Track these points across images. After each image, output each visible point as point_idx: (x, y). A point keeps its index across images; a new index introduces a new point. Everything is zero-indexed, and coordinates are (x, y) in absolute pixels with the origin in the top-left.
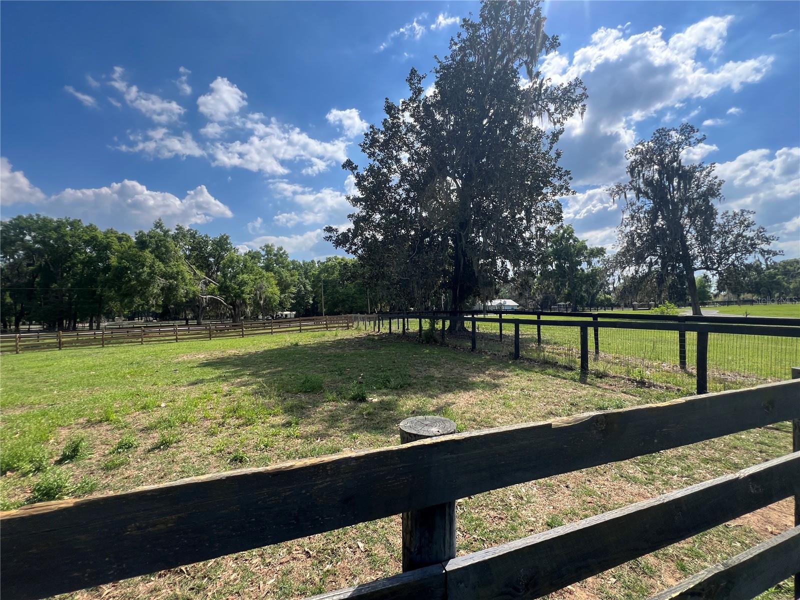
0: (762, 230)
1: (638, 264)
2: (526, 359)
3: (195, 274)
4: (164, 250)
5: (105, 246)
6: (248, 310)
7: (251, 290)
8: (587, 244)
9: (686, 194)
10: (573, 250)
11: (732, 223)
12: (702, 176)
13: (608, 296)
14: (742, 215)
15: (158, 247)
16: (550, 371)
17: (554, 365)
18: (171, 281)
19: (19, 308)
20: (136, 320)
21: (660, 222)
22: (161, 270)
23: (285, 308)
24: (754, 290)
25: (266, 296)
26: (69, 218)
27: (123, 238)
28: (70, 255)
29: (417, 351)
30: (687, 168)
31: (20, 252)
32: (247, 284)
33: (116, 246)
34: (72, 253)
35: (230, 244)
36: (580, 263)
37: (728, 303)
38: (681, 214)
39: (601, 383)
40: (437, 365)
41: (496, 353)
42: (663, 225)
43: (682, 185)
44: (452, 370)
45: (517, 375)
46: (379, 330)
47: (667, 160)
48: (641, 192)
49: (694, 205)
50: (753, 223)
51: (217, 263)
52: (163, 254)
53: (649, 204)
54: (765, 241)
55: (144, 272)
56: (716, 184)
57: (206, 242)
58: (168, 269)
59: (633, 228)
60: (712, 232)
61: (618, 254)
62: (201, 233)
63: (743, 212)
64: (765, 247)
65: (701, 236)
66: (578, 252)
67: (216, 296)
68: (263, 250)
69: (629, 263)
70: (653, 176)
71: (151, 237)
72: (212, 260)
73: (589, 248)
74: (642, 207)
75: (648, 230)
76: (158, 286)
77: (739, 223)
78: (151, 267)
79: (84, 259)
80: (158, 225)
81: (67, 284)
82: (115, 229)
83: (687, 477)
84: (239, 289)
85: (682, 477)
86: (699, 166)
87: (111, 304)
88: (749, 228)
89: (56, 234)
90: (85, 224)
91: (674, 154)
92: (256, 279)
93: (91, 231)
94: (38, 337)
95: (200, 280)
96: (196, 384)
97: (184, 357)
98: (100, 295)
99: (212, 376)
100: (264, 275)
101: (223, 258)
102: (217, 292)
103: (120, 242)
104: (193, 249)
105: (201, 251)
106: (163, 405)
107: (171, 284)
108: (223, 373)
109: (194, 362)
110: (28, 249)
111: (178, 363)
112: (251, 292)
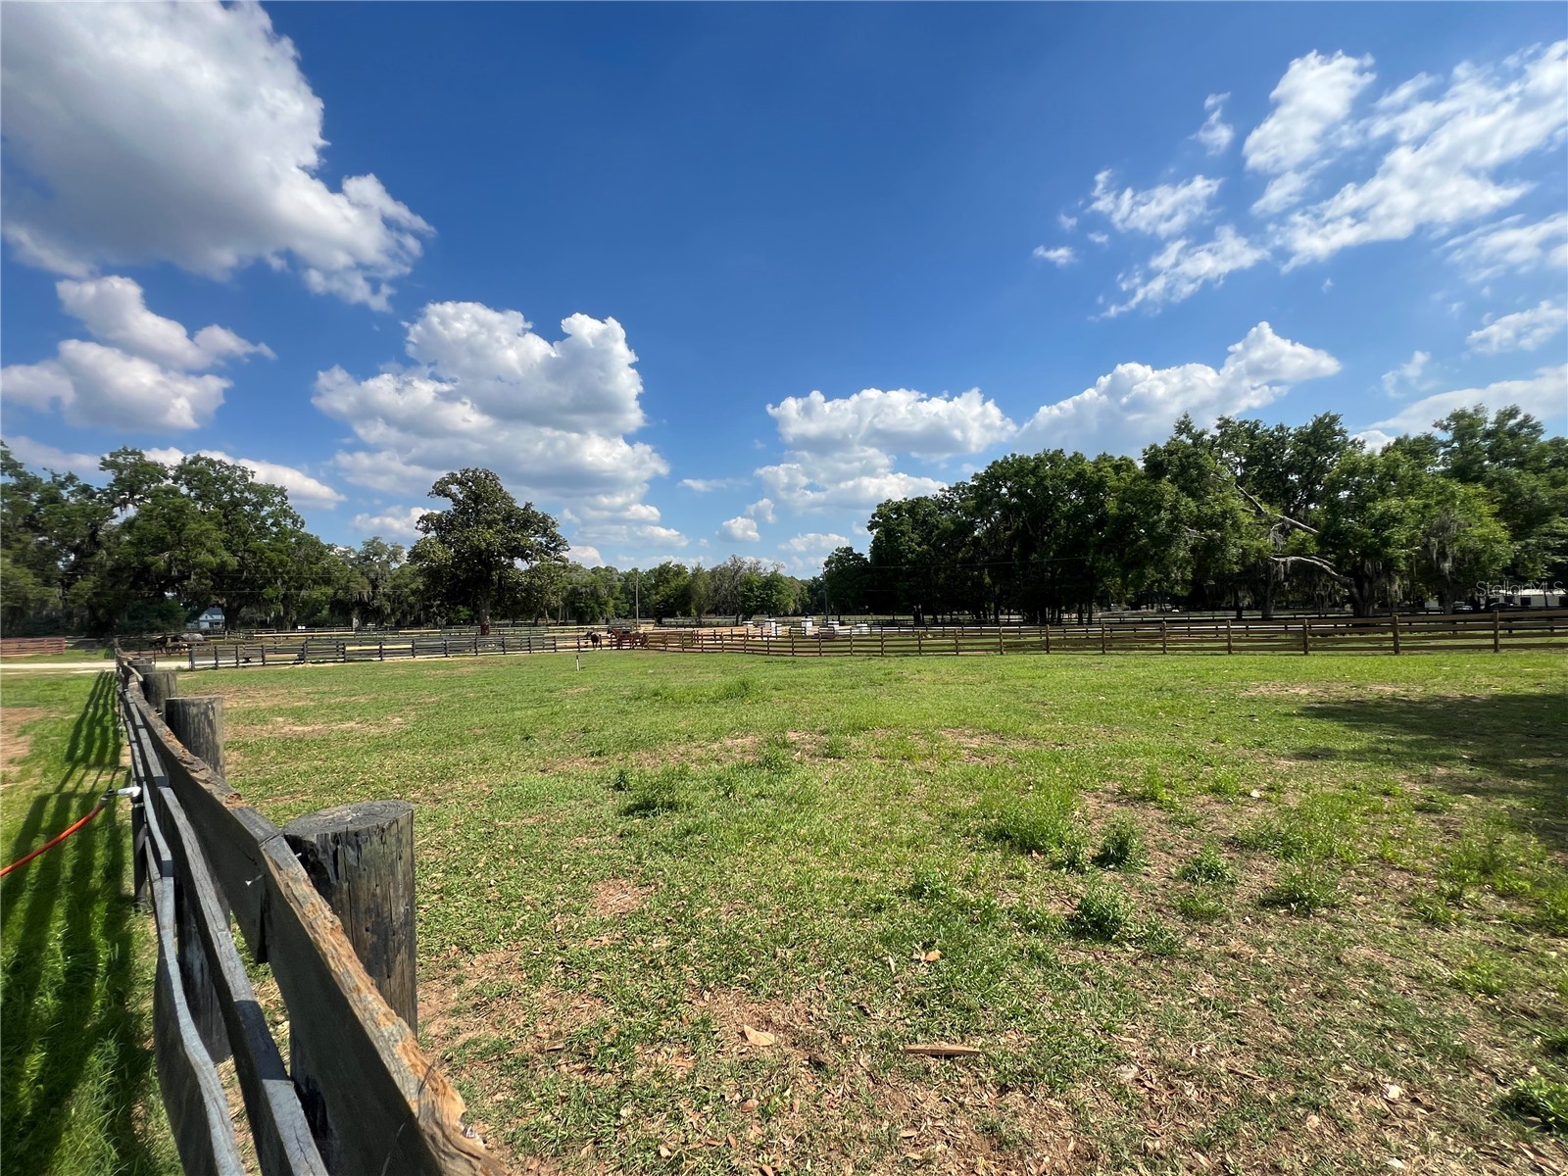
3: (1259, 512)
4: (1194, 472)
5: (1096, 485)
6: (1397, 587)
7: (1414, 536)
15: (1183, 469)
18: (1209, 532)
19: (997, 590)
20: (1144, 610)
22: (1191, 513)
23: (1524, 579)
25: (1462, 550)
26: (1049, 450)
27: (1121, 465)
28: (1050, 506)
31: (997, 512)
32: (1400, 521)
33: (1112, 482)
34: (1054, 504)
35: (1341, 432)
51: (1308, 483)
52: (1193, 482)
55: (1161, 520)
57: (1281, 439)
58: (1205, 509)
62: (1269, 424)
67: (1309, 556)
71: (1171, 453)
72: (1294, 478)
76: (1186, 544)
78: (1174, 508)
79: (1069, 510)
80: (1183, 427)
81: (1049, 553)
82: (1109, 453)
84: (1374, 536)
87: (1108, 581)
89: (1035, 479)
90: (1068, 454)
92: (1426, 506)
93: (1076, 464)
95: (1271, 524)
96: (1315, 757)
97: (1261, 689)
98: (1092, 568)
99: (1351, 746)
100: (1453, 495)
101: (1323, 469)
102: (1313, 547)
103: (1117, 474)
104: (1251, 461)
105: (1268, 463)
106: (1255, 794)
107: (1211, 539)
108: (1380, 741)
109: (1288, 703)
110: (1005, 506)
111: (1253, 700)
112: (1411, 542)
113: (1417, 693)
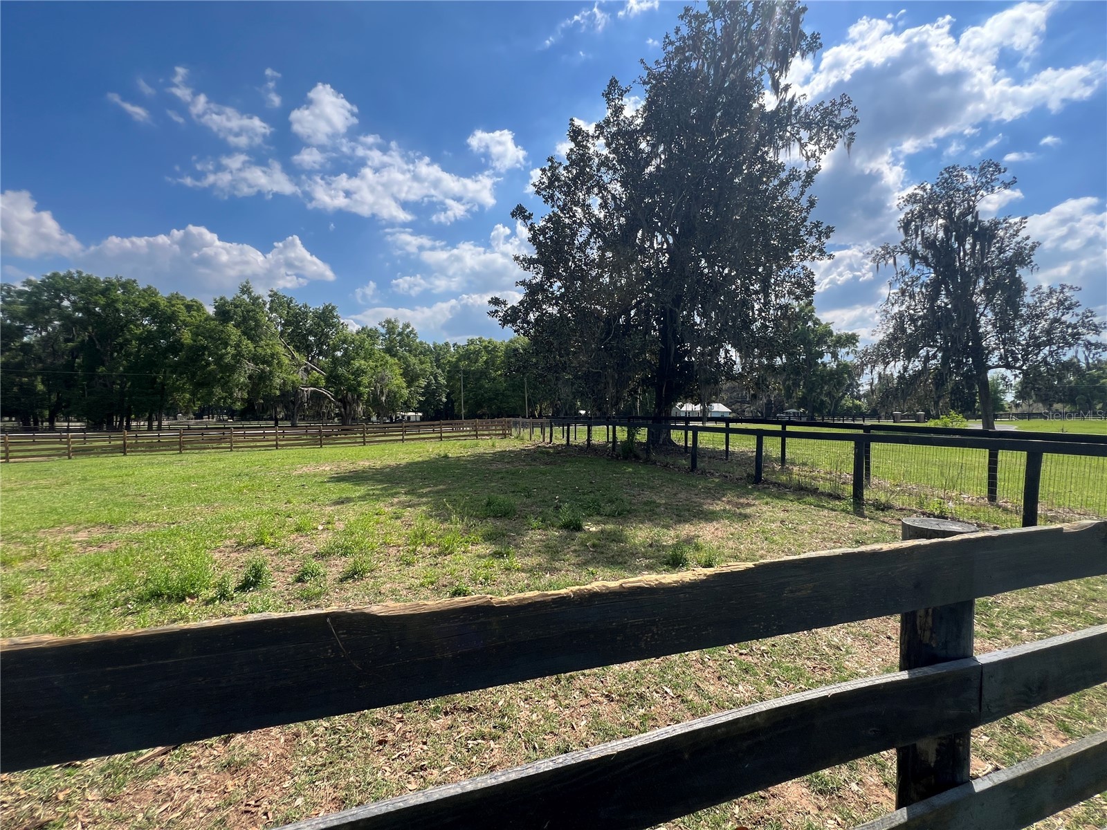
0: (1090, 315)
1: (908, 357)
2: (771, 483)
3: (293, 357)
4: (253, 323)
5: (169, 317)
6: (360, 409)
7: (370, 381)
8: (832, 327)
9: (983, 260)
10: (812, 336)
11: (1046, 304)
12: (1008, 235)
13: (857, 402)
14: (1062, 292)
15: (245, 320)
16: (811, 499)
17: (814, 492)
18: (262, 366)
19: (54, 398)
20: (205, 419)
21: (943, 300)
22: (250, 351)
23: (409, 407)
24: (1067, 398)
25: (390, 391)
26: (121, 277)
27: (193, 306)
28: (121, 327)
29: (617, 470)
30: (987, 224)
31: (56, 322)
32: (365, 373)
33: (183, 317)
34: (126, 326)
35: (337, 317)
36: (821, 355)
37: (1029, 416)
38: (974, 289)
39: (885, 516)
40: (652, 488)
41: (727, 474)
42: (946, 304)
43: (978, 247)
44: (675, 494)
45: (767, 503)
46: (551, 441)
47: (957, 212)
48: (918, 257)
49: (994, 276)
50: (1077, 304)
51: (319, 343)
52: (251, 329)
53: (929, 275)
54: (1093, 330)
55: (228, 354)
56: (1028, 247)
57: (305, 313)
58: (260, 350)
59: (904, 307)
60: (1017, 316)
61: (881, 343)
62: (298, 302)
63: (1063, 288)
64: (1092, 338)
65: (1001, 320)
66: (819, 339)
67: (320, 388)
68: (383, 326)
69: (895, 356)
70: (937, 234)
71: (236, 307)
72: (312, 338)
73: (835, 334)
74: (918, 278)
75: (925, 311)
76: (246, 373)
77: (1057, 303)
78: (237, 346)
79: (141, 334)
80: (246, 290)
81: (118, 368)
82: (181, 294)
83: (1041, 631)
84: (354, 380)
85: (1034, 631)
86: (1004, 220)
87: (177, 396)
88: (1071, 311)
89: (104, 299)
90: (142, 285)
91: (968, 203)
92: (376, 366)
93: (149, 295)
94: (85, 438)
95: (300, 365)
96: (343, 502)
97: (304, 469)
98: (163, 384)
99: (358, 494)
100: (387, 362)
101: (327, 336)
102: (323, 383)
103: (189, 312)
104: (287, 324)
105: (298, 327)
106: (320, 528)
107: (263, 371)
108: (369, 490)
109: (320, 475)
110: (66, 318)
111: (301, 476)
112: (369, 386)
113: (378, 465)
